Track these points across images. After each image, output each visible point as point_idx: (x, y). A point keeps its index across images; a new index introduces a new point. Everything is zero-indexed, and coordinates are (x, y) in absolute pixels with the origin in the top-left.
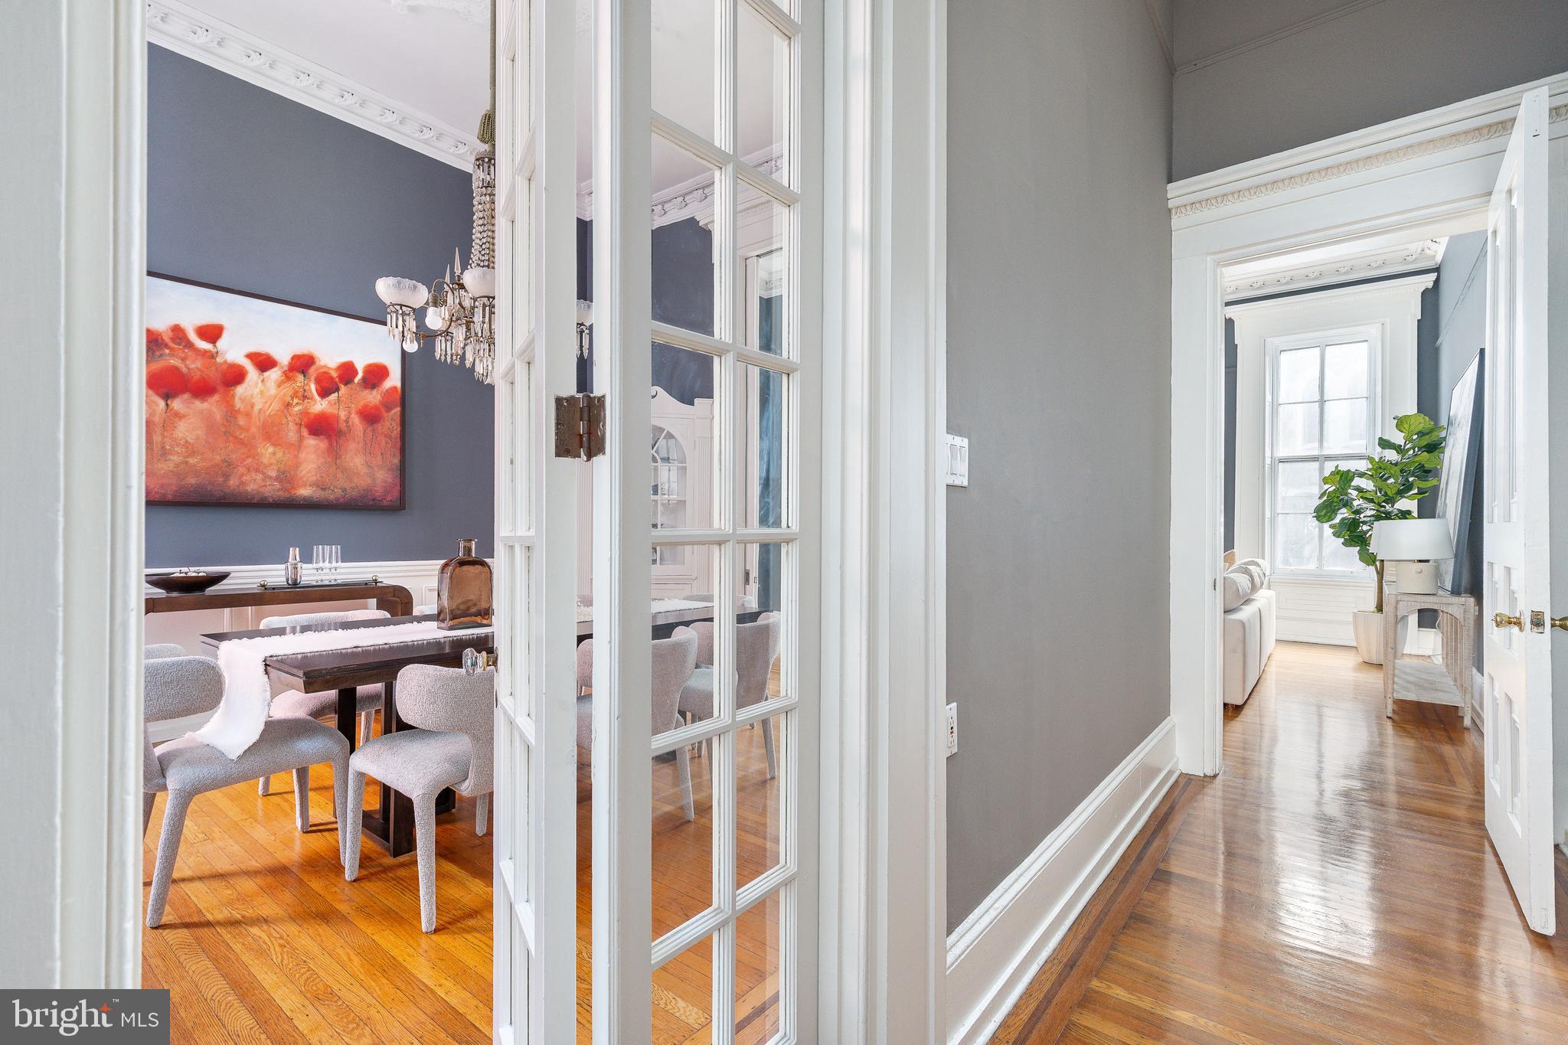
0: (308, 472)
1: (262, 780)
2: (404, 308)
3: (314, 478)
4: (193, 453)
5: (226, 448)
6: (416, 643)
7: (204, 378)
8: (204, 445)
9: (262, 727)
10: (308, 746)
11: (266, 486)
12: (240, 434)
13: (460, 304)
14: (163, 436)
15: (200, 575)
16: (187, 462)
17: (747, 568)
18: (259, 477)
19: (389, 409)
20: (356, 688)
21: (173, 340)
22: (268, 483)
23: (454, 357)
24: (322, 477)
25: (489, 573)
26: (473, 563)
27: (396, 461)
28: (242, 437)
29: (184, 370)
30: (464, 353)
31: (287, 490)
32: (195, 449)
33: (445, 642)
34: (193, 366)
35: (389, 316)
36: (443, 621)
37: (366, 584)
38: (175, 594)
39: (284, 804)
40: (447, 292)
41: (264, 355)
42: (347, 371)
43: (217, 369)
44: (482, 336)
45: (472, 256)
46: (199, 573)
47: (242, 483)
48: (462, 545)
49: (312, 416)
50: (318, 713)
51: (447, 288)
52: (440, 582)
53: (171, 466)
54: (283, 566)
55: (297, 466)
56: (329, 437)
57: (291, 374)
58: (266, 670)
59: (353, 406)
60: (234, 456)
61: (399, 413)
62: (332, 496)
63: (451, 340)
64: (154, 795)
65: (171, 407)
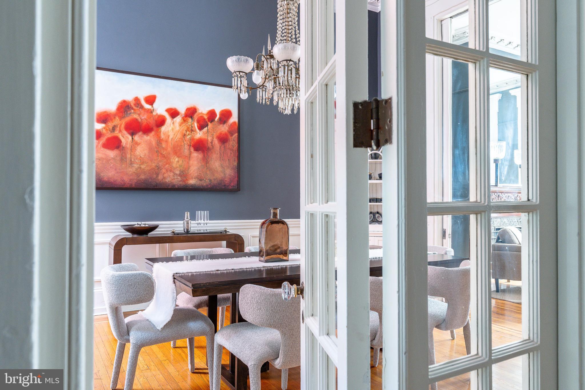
0: (194, 171)
1: (172, 342)
2: (241, 74)
3: (197, 174)
4: (142, 163)
5: (157, 159)
6: (248, 270)
7: (148, 124)
8: (148, 158)
9: (172, 313)
10: (195, 326)
11: (174, 179)
12: (163, 152)
13: (271, 67)
14: (131, 155)
15: (146, 226)
16: (140, 168)
17: (444, 228)
18: (172, 174)
19: (232, 135)
20: (217, 296)
21: (135, 105)
22: (176, 177)
23: (267, 100)
24: (200, 173)
25: (287, 229)
26: (278, 222)
27: (236, 164)
28: (164, 153)
29: (140, 120)
30: (273, 97)
31: (184, 181)
32: (144, 161)
33: (263, 270)
34: (143, 118)
35: (233, 79)
36: (262, 256)
37: (221, 233)
38: (135, 236)
39: (183, 354)
40: (263, 62)
41: (174, 109)
42: (212, 114)
43: (153, 118)
44: (283, 85)
45: (277, 38)
46: (145, 225)
47: (164, 178)
48: (272, 211)
49: (195, 141)
50: (199, 306)
51: (263, 59)
52: (260, 233)
53: (134, 169)
54: (182, 222)
55: (189, 168)
56: (203, 152)
57: (185, 119)
58: (174, 281)
59: (215, 134)
60: (161, 164)
61: (237, 137)
62: (205, 184)
63: (265, 90)
64: (125, 344)
65: (134, 140)
